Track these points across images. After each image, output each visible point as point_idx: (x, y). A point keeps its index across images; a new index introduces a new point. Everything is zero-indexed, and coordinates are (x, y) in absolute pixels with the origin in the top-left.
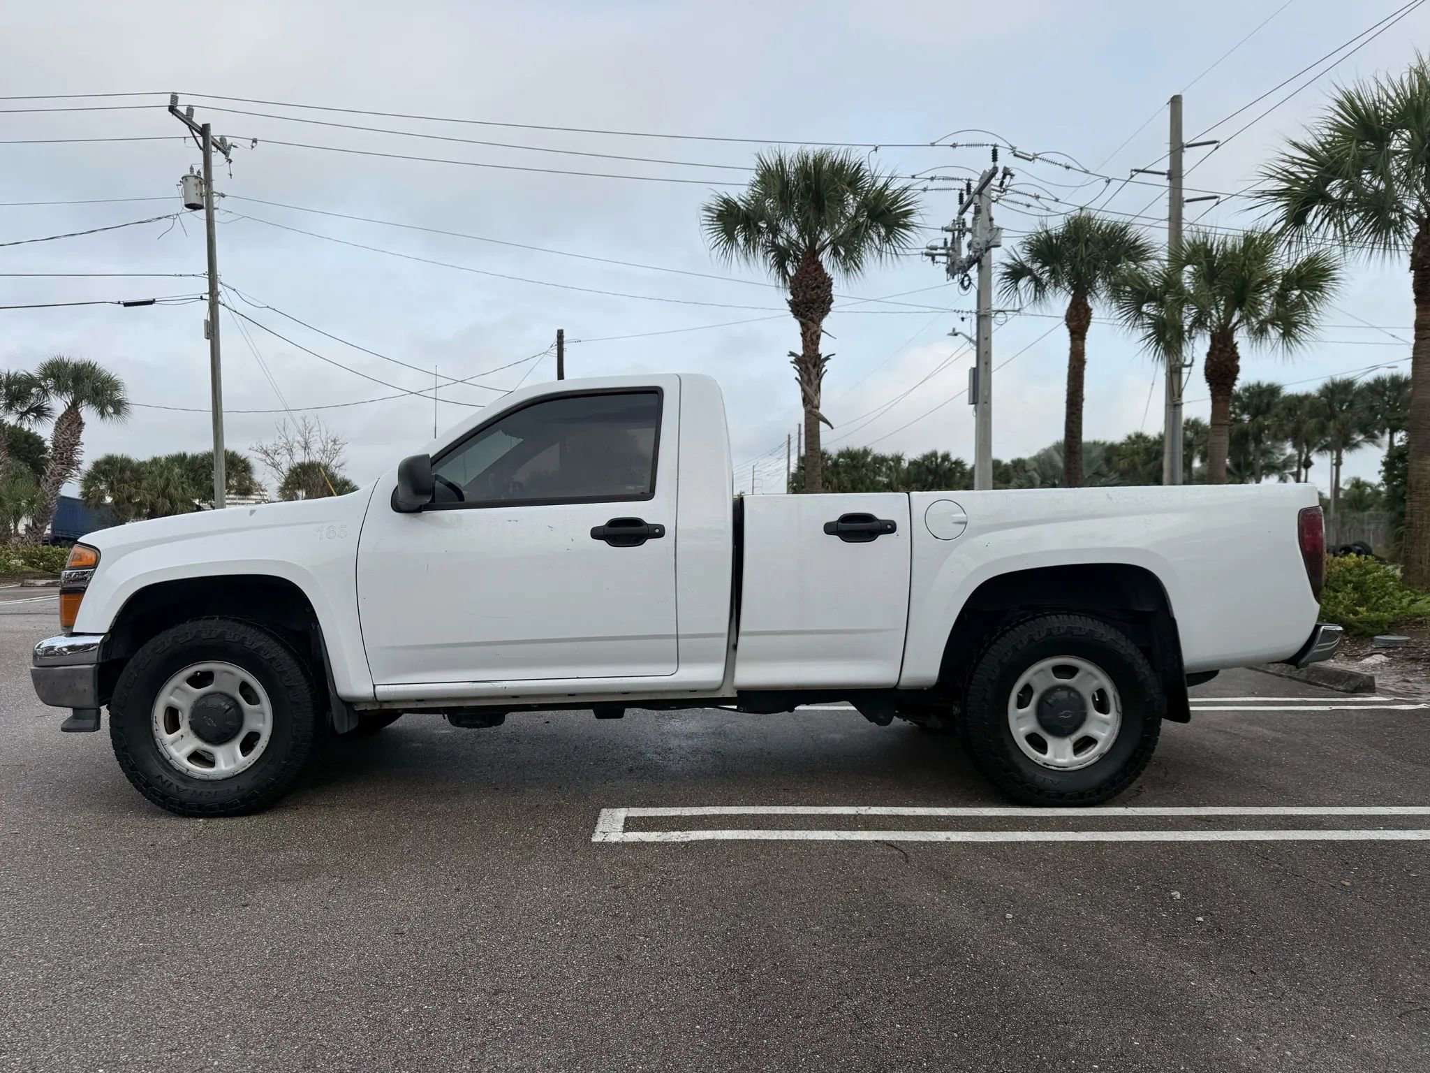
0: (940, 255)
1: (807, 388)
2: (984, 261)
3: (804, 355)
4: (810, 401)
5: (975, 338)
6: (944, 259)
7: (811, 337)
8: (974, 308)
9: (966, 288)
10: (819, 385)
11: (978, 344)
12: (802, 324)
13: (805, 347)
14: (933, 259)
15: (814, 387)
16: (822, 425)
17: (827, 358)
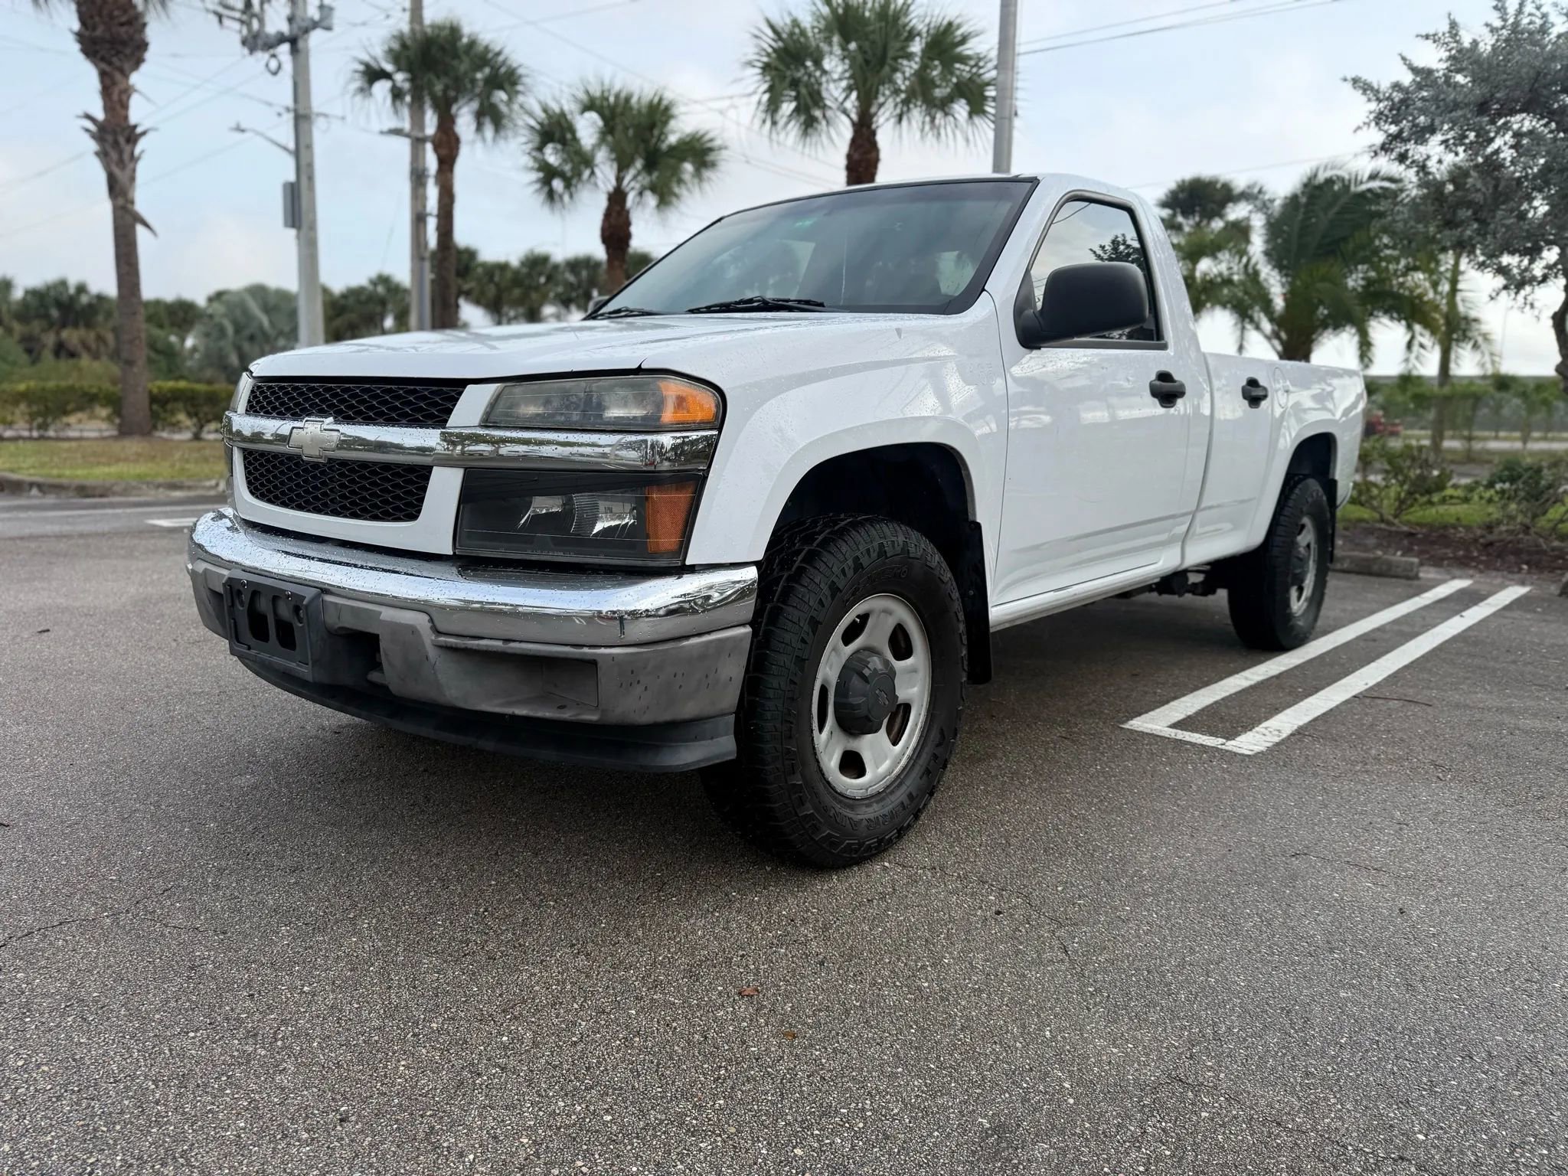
0: (234, 19)
1: (117, 171)
2: (301, 44)
3: (106, 120)
4: (119, 189)
5: (292, 145)
6: (236, 25)
7: (115, 94)
8: (290, 102)
9: (275, 73)
10: (134, 170)
11: (296, 154)
12: (103, 75)
13: (108, 108)
14: (220, 21)
15: (128, 172)
16: (140, 229)
17: (144, 133)
